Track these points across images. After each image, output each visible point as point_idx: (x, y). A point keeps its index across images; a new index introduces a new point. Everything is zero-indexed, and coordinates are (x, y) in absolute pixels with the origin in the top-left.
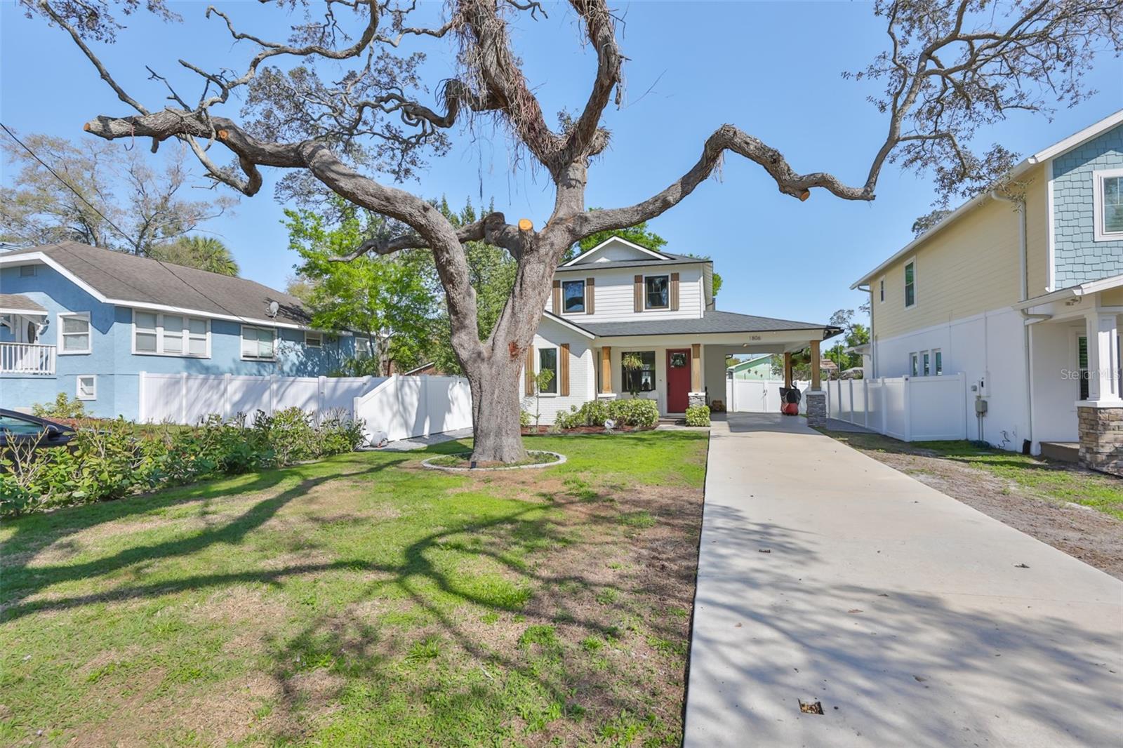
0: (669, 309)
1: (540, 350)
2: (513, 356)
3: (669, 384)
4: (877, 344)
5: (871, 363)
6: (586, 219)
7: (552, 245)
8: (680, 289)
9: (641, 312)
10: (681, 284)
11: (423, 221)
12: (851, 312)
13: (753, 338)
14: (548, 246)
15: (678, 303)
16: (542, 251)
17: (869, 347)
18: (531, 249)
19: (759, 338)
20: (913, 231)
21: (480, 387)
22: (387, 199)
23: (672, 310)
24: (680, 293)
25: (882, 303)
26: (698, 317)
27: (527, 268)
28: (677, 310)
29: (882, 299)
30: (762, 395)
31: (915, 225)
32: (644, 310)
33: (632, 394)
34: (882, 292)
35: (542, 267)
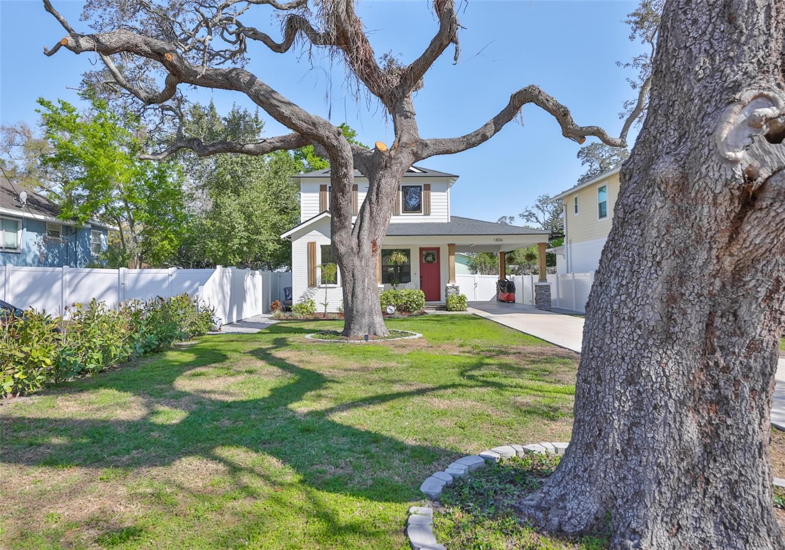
0: (423, 214)
1: (322, 246)
2: (373, 251)
3: (421, 277)
4: (571, 247)
5: (565, 261)
6: (426, 145)
7: (401, 163)
8: (431, 197)
9: (398, 215)
10: (432, 194)
11: (335, 143)
12: (512, 218)
13: (497, 240)
14: (399, 165)
15: (429, 209)
16: (394, 168)
17: (563, 249)
18: (386, 166)
19: (501, 240)
20: (578, 157)
21: (353, 276)
22: (314, 124)
23: (424, 215)
24: (431, 201)
25: (577, 214)
26: (446, 221)
27: (383, 181)
28: (429, 215)
29: (576, 212)
30: (474, 287)
31: (579, 153)
32: (401, 214)
33: (392, 285)
34: (576, 207)
35: (394, 181)
